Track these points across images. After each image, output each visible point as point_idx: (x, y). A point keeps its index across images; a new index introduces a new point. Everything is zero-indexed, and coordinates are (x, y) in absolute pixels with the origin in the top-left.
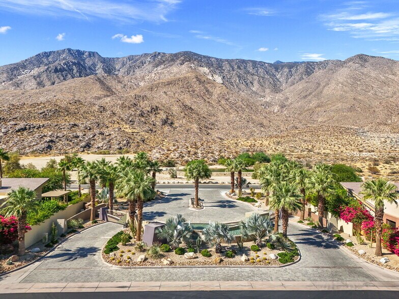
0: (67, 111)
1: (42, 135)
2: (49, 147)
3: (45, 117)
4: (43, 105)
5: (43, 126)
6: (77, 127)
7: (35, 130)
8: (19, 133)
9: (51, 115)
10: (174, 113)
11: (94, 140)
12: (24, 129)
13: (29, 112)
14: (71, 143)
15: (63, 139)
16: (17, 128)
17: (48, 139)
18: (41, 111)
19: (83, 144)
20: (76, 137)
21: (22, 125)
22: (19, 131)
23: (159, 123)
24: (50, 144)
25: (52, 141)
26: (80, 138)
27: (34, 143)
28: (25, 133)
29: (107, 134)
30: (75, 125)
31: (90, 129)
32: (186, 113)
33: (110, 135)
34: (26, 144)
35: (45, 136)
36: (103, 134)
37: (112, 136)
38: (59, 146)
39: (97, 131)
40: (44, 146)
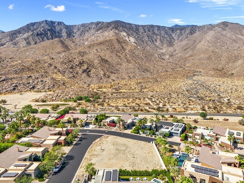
0: (28, 69)
1: (12, 83)
2: (14, 89)
3: (16, 72)
4: (16, 66)
5: (14, 78)
6: (31, 78)
7: (10, 80)
8: (2, 82)
9: (19, 72)
10: (95, 64)
11: (37, 84)
12: (4, 80)
13: (9, 70)
14: (25, 87)
15: (22, 85)
16: (1, 79)
17: (14, 85)
18: (14, 70)
19: (31, 87)
20: (28, 83)
22: (2, 81)
23: (80, 72)
24: (15, 87)
25: (16, 86)
26: (31, 84)
27: (7, 87)
28: (5, 82)
29: (45, 81)
30: (30, 76)
31: (38, 78)
32: (102, 64)
33: (46, 81)
34: (4, 87)
35: (13, 83)
36: (43, 81)
37: (47, 82)
38: (19, 88)
39: (39, 80)
40: (12, 88)
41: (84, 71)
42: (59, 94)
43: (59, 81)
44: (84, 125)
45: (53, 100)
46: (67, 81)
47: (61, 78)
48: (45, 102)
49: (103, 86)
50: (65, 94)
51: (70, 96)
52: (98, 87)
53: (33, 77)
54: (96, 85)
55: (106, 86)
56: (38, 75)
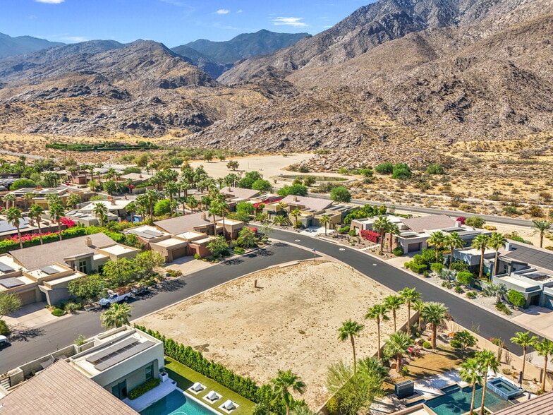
0: (319, 105)
1: (282, 133)
2: (282, 146)
3: (295, 113)
4: (297, 100)
5: (288, 124)
6: (318, 124)
7: (279, 128)
8: (265, 132)
9: (301, 111)
10: (490, 88)
11: (326, 138)
12: (270, 128)
13: (284, 109)
14: (302, 142)
15: (297, 138)
16: (266, 126)
17: (283, 138)
18: (293, 108)
19: (314, 142)
20: (310, 135)
21: (270, 122)
22: (266, 130)
23: (439, 109)
24: (284, 142)
25: (287, 140)
26: (314, 136)
27: (272, 142)
28: (270, 132)
29: (342, 131)
30: (318, 121)
31: (331, 125)
32: (512, 86)
33: (345, 131)
34: (266, 142)
35: (283, 135)
36: (338, 131)
37: (346, 133)
38: (291, 144)
39: (333, 128)
40: (278, 144)
41: (450, 107)
42: (343, 158)
43: (376, 130)
44: (305, 226)
45: (324, 170)
46: (395, 131)
47: (384, 124)
48: (307, 171)
49: (491, 146)
50: (355, 156)
51: (365, 162)
52: (474, 148)
53: (324, 122)
54: (469, 143)
55: (501, 144)
56: (333, 117)
